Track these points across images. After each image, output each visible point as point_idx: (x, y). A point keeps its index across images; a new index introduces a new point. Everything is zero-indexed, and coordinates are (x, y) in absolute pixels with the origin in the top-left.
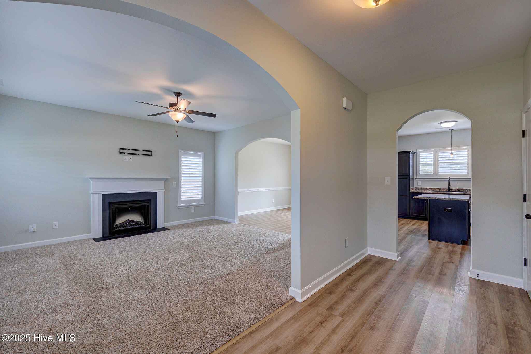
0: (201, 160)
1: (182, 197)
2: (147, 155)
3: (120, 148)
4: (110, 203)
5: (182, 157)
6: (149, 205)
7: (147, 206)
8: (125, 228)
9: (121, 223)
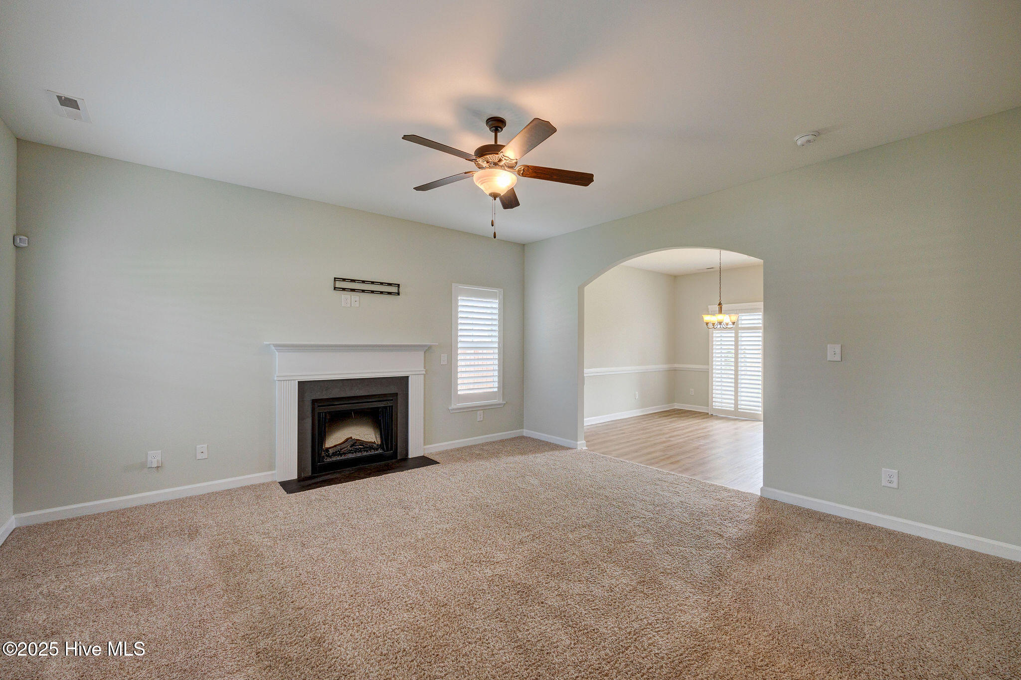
0: (496, 306)
1: (459, 387)
2: (390, 293)
3: (335, 278)
4: (314, 401)
5: (459, 298)
6: (392, 406)
7: (389, 409)
8: (343, 457)
9: (335, 446)
